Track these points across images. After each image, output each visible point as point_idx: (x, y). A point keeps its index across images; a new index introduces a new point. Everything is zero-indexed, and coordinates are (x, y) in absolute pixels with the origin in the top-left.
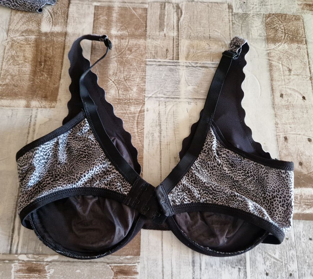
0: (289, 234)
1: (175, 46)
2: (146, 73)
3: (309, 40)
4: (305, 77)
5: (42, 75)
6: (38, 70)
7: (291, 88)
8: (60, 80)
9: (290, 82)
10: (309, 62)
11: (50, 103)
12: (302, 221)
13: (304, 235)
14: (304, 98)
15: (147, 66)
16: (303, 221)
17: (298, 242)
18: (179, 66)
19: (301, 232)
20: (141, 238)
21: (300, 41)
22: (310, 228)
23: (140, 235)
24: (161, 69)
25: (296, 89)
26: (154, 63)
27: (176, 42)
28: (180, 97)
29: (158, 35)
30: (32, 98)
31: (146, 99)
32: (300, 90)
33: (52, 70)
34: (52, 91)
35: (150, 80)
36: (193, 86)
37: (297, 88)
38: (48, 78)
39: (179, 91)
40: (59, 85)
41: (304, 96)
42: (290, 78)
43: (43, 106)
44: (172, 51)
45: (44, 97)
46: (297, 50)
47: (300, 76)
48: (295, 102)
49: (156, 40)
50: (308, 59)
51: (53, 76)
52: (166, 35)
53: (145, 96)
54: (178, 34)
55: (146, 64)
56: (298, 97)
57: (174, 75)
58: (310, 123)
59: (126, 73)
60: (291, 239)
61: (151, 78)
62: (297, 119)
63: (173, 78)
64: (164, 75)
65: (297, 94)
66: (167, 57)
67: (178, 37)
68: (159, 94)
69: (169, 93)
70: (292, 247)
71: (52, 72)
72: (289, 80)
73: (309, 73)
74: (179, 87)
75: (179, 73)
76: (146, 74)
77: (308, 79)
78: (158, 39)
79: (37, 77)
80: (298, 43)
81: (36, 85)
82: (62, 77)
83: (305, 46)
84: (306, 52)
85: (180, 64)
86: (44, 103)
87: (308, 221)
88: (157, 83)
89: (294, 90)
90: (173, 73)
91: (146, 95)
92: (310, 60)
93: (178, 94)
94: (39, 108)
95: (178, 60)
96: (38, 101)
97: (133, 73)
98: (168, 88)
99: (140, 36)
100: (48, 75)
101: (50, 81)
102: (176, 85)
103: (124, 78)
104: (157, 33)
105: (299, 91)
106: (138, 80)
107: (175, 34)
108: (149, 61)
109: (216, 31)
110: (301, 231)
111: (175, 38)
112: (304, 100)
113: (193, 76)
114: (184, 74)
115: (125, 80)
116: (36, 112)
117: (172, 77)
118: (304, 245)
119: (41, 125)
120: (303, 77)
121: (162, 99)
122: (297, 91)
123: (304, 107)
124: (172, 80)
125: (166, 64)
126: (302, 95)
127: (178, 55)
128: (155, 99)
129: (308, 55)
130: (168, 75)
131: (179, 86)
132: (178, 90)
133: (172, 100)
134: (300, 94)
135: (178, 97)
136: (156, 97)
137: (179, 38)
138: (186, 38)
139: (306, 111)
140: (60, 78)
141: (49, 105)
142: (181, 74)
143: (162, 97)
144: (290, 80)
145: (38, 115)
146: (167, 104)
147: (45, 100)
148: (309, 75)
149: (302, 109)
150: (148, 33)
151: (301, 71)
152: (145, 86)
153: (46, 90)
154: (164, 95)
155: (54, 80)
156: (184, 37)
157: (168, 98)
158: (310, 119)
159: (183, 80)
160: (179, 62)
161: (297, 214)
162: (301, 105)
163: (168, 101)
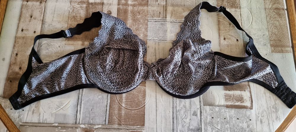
0: (226, 116)
1: (164, 11)
2: (148, 26)
3: (242, 6)
7: (230, 35)
9: (230, 31)
10: (241, 19)
13: (234, 116)
14: (237, 40)
15: (148, 22)
16: (234, 109)
17: (231, 121)
18: (167, 22)
19: (233, 115)
20: (145, 117)
21: (237, 7)
22: (238, 113)
23: (145, 115)
24: (156, 24)
26: (153, 20)
27: (165, 8)
28: (167, 40)
29: (155, 4)
30: (85, 40)
31: (148, 41)
35: (150, 30)
36: (174, 33)
42: (230, 29)
44: (162, 13)
45: (92, 40)
46: (235, 12)
48: (232, 43)
49: (153, 7)
50: (241, 17)
52: (160, 4)
53: (147, 39)
54: (166, 3)
55: (148, 21)
57: (164, 27)
59: (137, 26)
60: (227, 119)
62: (233, 52)
63: (163, 29)
64: (158, 27)
65: (233, 38)
66: (160, 17)
67: (166, 5)
68: (155, 38)
69: (161, 37)
70: (227, 123)
75: (166, 26)
78: (155, 6)
80: (235, 8)
83: (239, 10)
84: (240, 14)
85: (167, 21)
87: (237, 109)
88: (154, 32)
89: (232, 36)
91: (148, 39)
92: (242, 18)
95: (166, 18)
97: (141, 26)
98: (160, 35)
99: (144, 4)
102: (165, 33)
103: (136, 29)
104: (154, 3)
106: (143, 30)
107: (165, 3)
108: (150, 19)
109: (188, 1)
111: (164, 6)
112: (238, 42)
113: (174, 28)
114: (169, 27)
115: (136, 30)
118: (234, 122)
122: (234, 36)
125: (159, 20)
127: (166, 16)
128: (152, 40)
129: (241, 15)
130: (160, 27)
131: (166, 33)
132: (166, 36)
133: (162, 41)
134: (235, 38)
135: (166, 39)
136: (153, 40)
137: (167, 6)
138: (171, 6)
143: (157, 40)
146: (159, 44)
149: (236, 46)
150: (149, 3)
152: (147, 33)
154: (158, 38)
156: (170, 5)
157: (160, 40)
159: (169, 30)
160: (166, 20)
161: (230, 105)
162: (236, 44)
163: (160, 42)
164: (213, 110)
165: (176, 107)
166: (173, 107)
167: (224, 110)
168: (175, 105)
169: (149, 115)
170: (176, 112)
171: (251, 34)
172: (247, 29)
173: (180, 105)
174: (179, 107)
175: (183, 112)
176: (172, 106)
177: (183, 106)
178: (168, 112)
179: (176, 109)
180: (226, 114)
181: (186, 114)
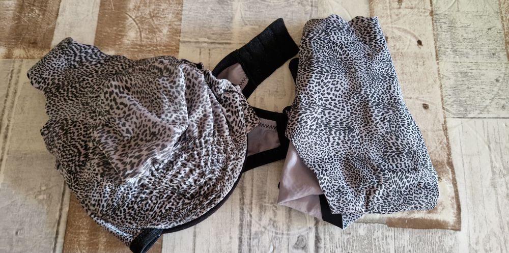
0: (387, 249)
2: (182, 7)
4: (423, 11)
5: (32, 10)
6: (27, 4)
7: (400, 28)
8: (56, 18)
9: (399, 19)
11: (40, 52)
12: (408, 229)
14: (420, 43)
16: (410, 230)
19: (406, 247)
22: (420, 241)
23: (162, 248)
25: (409, 30)
28: (232, 42)
30: (16, 45)
31: (180, 44)
32: (414, 31)
33: (46, 3)
34: (45, 34)
35: (189, 17)
36: (252, 25)
37: (410, 28)
38: (39, 15)
39: (231, 33)
40: (55, 25)
41: (420, 39)
42: (400, 13)
43: (30, 55)
45: (33, 43)
47: (416, 10)
48: (405, 50)
51: (47, 12)
53: (179, 40)
56: (410, 41)
57: (224, 10)
58: (427, 81)
59: (153, 7)
61: (191, 13)
62: (408, 74)
63: (223, 13)
64: (209, 8)
65: (409, 37)
68: (201, 37)
69: (216, 36)
71: (46, 6)
72: (397, 15)
73: (429, 5)
74: (231, 27)
75: (232, 6)
76: (184, 8)
77: (428, 13)
79: (25, 13)
81: (23, 25)
82: (59, 13)
86: (32, 52)
87: (417, 231)
89: (405, 30)
90: (223, 6)
91: (181, 39)
93: (230, 38)
94: (24, 60)
96: (24, 48)
97: (164, 6)
98: (214, 29)
100: (40, 10)
101: (43, 20)
102: (227, 25)
103: (150, 14)
105: (412, 32)
106: (170, 16)
110: (406, 244)
112: (420, 46)
113: (252, 11)
114: (239, 8)
115: (152, 17)
116: (19, 64)
117: (221, 12)
119: (25, 83)
120: (420, 10)
121: (205, 45)
122: (409, 32)
123: (419, 56)
124: (222, 16)
126: (416, 38)
128: (193, 44)
130: (216, 9)
131: (231, 25)
132: (229, 32)
133: (219, 46)
134: (414, 36)
135: (229, 41)
136: (196, 42)
139: (421, 63)
140: (57, 15)
141: (39, 54)
142: (234, 7)
143: (205, 42)
144: (400, 16)
145: (22, 69)
146: (211, 52)
147: (34, 47)
148: (430, 8)
149: (416, 59)
151: (416, 3)
152: (180, 25)
153: (36, 33)
154: (209, 38)
155: (49, 18)
157: (214, 43)
158: (427, 74)
159: (237, 18)
161: (400, 219)
162: (415, 53)
163: (213, 48)
164: (350, 234)
165: (250, 225)
166: (241, 226)
167: (382, 233)
168: (247, 218)
169: (174, 248)
170: (250, 239)
171: (456, 25)
172: (446, 13)
173: (260, 220)
174: (258, 226)
175: (267, 238)
176: (238, 223)
177: (268, 222)
178: (228, 238)
179: (250, 230)
180: (387, 244)
181: (277, 245)
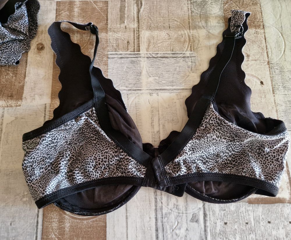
0: (249, 219)
1: (135, 38)
2: (108, 67)
3: (266, 24)
4: (263, 62)
5: (8, 74)
6: (4, 70)
7: (249, 74)
8: (25, 78)
9: (248, 68)
10: (266, 47)
11: (16, 102)
12: (261, 205)
13: (263, 218)
14: (262, 83)
15: (109, 60)
16: (262, 205)
17: (257, 227)
18: (140, 57)
19: (261, 216)
20: (107, 230)
21: (258, 26)
22: (269, 211)
23: (106, 227)
24: (122, 62)
25: (254, 75)
26: (116, 56)
27: (137, 33)
28: (142, 89)
29: (119, 27)
32: (258, 75)
33: (17, 69)
34: (18, 89)
35: (112, 74)
36: (154, 77)
37: (255, 74)
38: (13, 77)
39: (141, 83)
40: (24, 83)
41: (262, 81)
42: (249, 64)
43: (9, 105)
44: (133, 43)
45: (10, 96)
46: (255, 35)
47: (258, 61)
48: (253, 88)
49: (117, 33)
50: (266, 43)
51: (18, 75)
52: (127, 27)
54: (139, 26)
55: (108, 58)
56: (256, 82)
57: (135, 67)
58: (268, 108)
60: (251, 224)
61: (113, 71)
63: (135, 70)
64: (125, 67)
65: (255, 79)
66: (128, 50)
67: (139, 28)
68: (122, 86)
69: (131, 85)
70: (251, 231)
71: (17, 71)
72: (247, 65)
73: (267, 57)
74: (141, 79)
75: (140, 64)
76: (109, 68)
77: (266, 63)
78: (119, 31)
79: (3, 76)
80: (256, 28)
81: (2, 84)
82: (26, 75)
83: (262, 31)
84: (264, 37)
85: (141, 55)
86: (10, 102)
87: (266, 205)
88: (119, 76)
89: (252, 75)
90: (134, 65)
92: (267, 44)
93: (140, 86)
94: (5, 108)
95: (139, 51)
96: (5, 100)
98: (130, 81)
99: (101, 29)
100: (13, 74)
101: (15, 80)
102: (138, 77)
104: (118, 25)
105: (257, 76)
107: (136, 25)
108: (111, 54)
109: (176, 20)
110: (260, 214)
111: (135, 30)
112: (262, 85)
113: (153, 67)
114: (145, 66)
116: (3, 111)
117: (133, 69)
118: (263, 228)
119: (7, 124)
120: (261, 61)
121: (125, 91)
122: (255, 77)
123: (262, 92)
124: (134, 72)
125: (128, 56)
126: (260, 80)
127: (139, 47)
129: (265, 39)
130: (129, 67)
131: (140, 77)
132: (139, 82)
133: (134, 92)
134: (258, 79)
135: (140, 89)
137: (140, 30)
138: (146, 29)
139: (264, 96)
140: (25, 76)
141: (15, 103)
142: (142, 65)
143: (124, 90)
144: (248, 66)
145: (5, 114)
146: (129, 96)
147: (11, 99)
148: (267, 60)
149: (260, 94)
150: (109, 26)
151: (258, 56)
153: (12, 89)
154: (126, 87)
155: (19, 79)
156: (145, 28)
157: (130, 90)
158: (268, 103)
159: (144, 72)
160: (140, 54)
161: (256, 199)
162: (260, 90)
163: (130, 94)
164: (225, 210)
165: (161, 209)
166: (156, 210)
167: (245, 208)
168: (159, 204)
169: (114, 227)
170: (162, 218)
171: (284, 70)
172: (278, 62)
173: (168, 205)
174: (167, 209)
175: (173, 216)
176: (154, 208)
177: (173, 206)
178: (148, 218)
179: (162, 212)
180: (249, 215)
181: (180, 221)
